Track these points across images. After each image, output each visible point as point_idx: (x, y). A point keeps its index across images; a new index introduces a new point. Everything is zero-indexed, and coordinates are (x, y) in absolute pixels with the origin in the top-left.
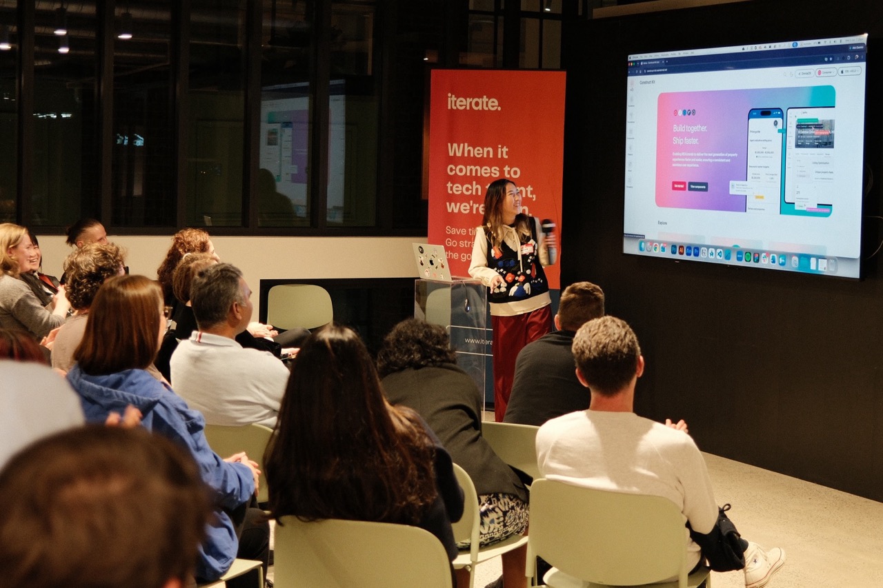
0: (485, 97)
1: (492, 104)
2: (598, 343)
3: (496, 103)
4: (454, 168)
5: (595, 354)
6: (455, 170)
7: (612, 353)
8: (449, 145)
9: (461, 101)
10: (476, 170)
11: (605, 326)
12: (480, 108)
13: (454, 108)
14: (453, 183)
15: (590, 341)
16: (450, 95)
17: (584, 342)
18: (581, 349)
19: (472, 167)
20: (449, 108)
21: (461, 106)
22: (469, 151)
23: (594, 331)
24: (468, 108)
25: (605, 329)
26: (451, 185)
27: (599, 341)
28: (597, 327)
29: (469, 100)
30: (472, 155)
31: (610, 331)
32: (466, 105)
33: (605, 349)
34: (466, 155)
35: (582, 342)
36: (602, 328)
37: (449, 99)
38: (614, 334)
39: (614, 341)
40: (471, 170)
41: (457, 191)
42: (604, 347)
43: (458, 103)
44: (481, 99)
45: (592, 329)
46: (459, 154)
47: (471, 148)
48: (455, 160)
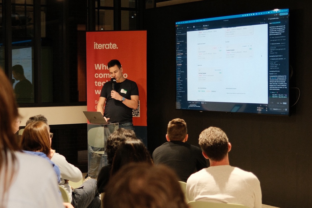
0: (111, 43)
1: (114, 46)
2: (212, 139)
3: (116, 46)
4: (98, 75)
5: (211, 144)
6: (98, 76)
7: (219, 143)
8: (95, 65)
9: (100, 45)
10: (108, 75)
11: (213, 131)
12: (109, 48)
13: (97, 48)
14: (98, 81)
15: (208, 139)
16: (95, 43)
17: (205, 140)
18: (204, 143)
19: (106, 74)
20: (95, 48)
21: (100, 47)
22: (104, 67)
23: (209, 134)
24: (103, 48)
25: (213, 133)
26: (97, 82)
27: (212, 138)
28: (210, 133)
29: (103, 45)
30: (106, 69)
31: (216, 133)
32: (102, 47)
33: (215, 142)
34: (103, 69)
35: (204, 140)
36: (212, 132)
37: (95, 45)
38: (218, 134)
39: (219, 137)
40: (105, 75)
41: (100, 85)
42: (215, 141)
43: (99, 46)
44: (109, 44)
45: (208, 134)
46: (100, 69)
47: (105, 66)
48: (98, 71)
